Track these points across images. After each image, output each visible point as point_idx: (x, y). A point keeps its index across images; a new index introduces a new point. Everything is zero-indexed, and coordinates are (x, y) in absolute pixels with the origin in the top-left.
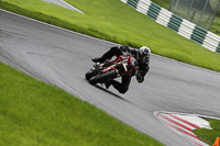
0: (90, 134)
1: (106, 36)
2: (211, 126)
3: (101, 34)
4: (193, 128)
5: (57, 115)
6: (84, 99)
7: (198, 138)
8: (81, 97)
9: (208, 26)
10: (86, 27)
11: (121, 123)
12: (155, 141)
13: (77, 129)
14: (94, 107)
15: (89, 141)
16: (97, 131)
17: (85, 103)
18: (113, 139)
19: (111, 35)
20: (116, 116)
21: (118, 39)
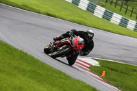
0: (24, 71)
1: (33, 9)
2: (100, 64)
3: (30, 8)
4: (89, 66)
5: (3, 59)
6: (20, 49)
7: (92, 72)
8: (18, 48)
9: (97, 2)
10: (21, 4)
11: (43, 63)
12: (65, 74)
13: (16, 68)
14: (26, 54)
15: (24, 75)
16: (29, 69)
17: (21, 51)
18: (39, 73)
19: (36, 8)
20: (40, 59)
21: (41, 12)
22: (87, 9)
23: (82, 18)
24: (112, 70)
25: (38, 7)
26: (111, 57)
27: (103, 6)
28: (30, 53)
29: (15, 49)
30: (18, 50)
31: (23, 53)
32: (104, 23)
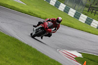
0: (29, 59)
1: (36, 15)
2: (82, 56)
4: (74, 57)
5: (15, 50)
6: (27, 43)
7: (77, 61)
8: (25, 42)
9: (81, 11)
10: (27, 11)
11: (43, 54)
12: (58, 62)
13: (23, 57)
14: (31, 47)
15: (29, 62)
16: (32, 58)
17: (27, 45)
18: (39, 61)
21: (41, 17)
22: (74, 16)
23: (71, 22)
24: (91, 60)
25: (40, 13)
27: (85, 14)
29: (23, 43)
30: (25, 44)
32: (86, 27)
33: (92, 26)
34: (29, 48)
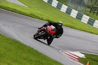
0: (31, 61)
1: (38, 17)
2: (85, 56)
5: (16, 52)
6: (28, 45)
7: (80, 62)
8: (27, 44)
9: (84, 12)
10: (30, 13)
11: (45, 56)
13: (25, 59)
14: (33, 49)
17: (29, 47)
18: (42, 63)
19: (40, 17)
21: (43, 19)
22: (77, 17)
23: (73, 23)
24: (94, 60)
25: (42, 15)
26: (94, 51)
27: (88, 15)
28: (35, 48)
29: (25, 45)
30: (27, 46)
31: (31, 48)
32: (88, 27)
33: (94, 26)
34: (31, 50)
